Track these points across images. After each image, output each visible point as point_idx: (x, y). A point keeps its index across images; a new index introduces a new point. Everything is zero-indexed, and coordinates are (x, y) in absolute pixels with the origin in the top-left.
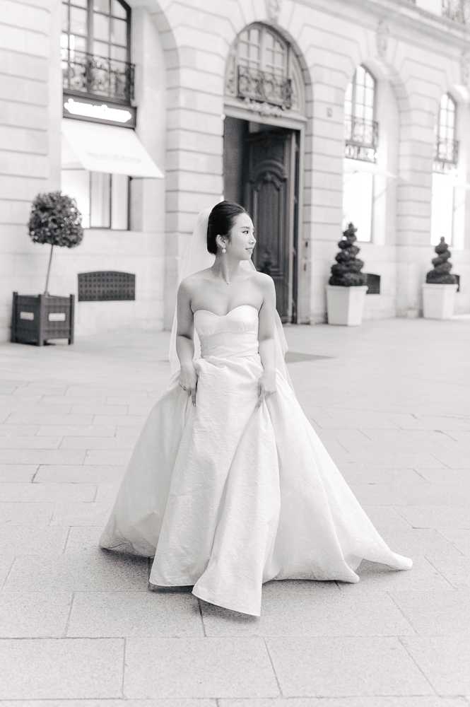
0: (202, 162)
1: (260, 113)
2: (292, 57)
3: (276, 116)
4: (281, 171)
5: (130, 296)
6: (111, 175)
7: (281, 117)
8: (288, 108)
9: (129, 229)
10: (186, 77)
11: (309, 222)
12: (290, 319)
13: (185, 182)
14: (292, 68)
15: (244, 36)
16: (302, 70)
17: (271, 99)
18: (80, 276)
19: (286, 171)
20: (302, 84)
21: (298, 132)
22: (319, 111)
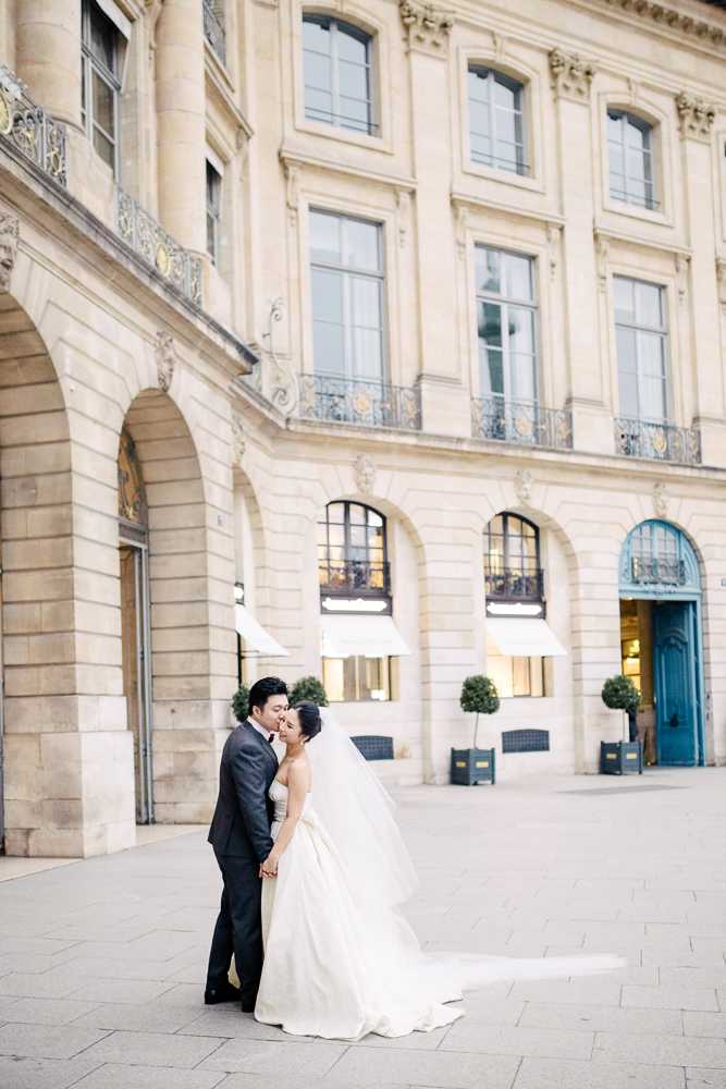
0: (602, 640)
1: (655, 593)
2: (683, 541)
3: (670, 593)
4: (683, 636)
5: (546, 748)
6: (529, 658)
7: (675, 592)
8: (682, 584)
9: (544, 695)
10: (585, 575)
11: (709, 678)
12: (697, 762)
13: (586, 655)
14: (684, 551)
15: (636, 533)
16: (694, 551)
17: (665, 579)
18: (503, 734)
19: (686, 636)
20: (696, 562)
21: (694, 603)
22: (712, 583)
